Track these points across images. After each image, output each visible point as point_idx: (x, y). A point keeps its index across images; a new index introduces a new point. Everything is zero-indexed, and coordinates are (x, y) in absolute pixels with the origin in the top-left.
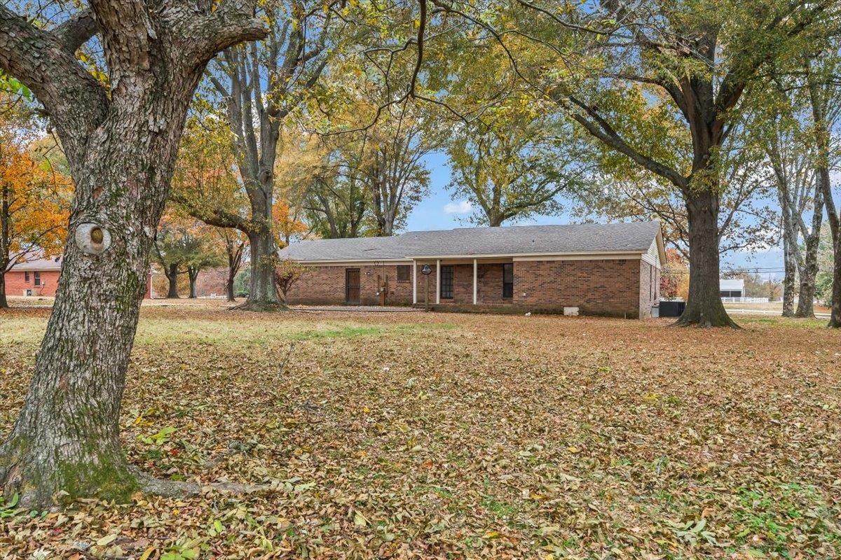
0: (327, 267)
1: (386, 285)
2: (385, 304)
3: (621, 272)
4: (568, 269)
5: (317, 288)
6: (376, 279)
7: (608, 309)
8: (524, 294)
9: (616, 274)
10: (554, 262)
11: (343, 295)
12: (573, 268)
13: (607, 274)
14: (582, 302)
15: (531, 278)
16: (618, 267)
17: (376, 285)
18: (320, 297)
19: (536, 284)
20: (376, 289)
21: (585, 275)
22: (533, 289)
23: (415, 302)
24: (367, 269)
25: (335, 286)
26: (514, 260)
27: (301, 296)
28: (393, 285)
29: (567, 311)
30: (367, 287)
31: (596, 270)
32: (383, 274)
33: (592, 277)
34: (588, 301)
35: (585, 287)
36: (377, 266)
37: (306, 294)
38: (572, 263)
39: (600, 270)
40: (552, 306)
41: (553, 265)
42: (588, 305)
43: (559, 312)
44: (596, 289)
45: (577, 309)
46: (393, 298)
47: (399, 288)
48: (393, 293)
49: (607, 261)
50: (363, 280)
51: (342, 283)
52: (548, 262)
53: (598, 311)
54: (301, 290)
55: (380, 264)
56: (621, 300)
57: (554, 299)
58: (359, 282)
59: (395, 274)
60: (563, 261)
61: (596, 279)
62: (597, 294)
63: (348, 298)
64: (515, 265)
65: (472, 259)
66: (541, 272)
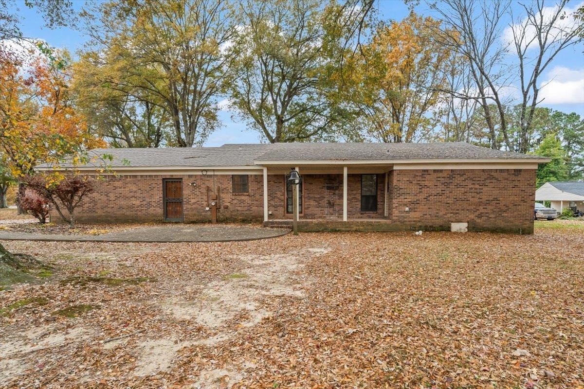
0: (135, 176)
1: (217, 198)
2: (218, 221)
3: (517, 183)
4: (458, 180)
5: (123, 202)
6: (204, 191)
7: (501, 224)
8: (407, 209)
9: (512, 185)
10: (441, 171)
11: (160, 211)
12: (463, 178)
13: (501, 186)
14: (472, 216)
15: (415, 188)
16: (513, 177)
17: (205, 198)
18: (128, 213)
19: (421, 197)
20: (205, 203)
21: (477, 186)
22: (417, 202)
23: (266, 219)
24: (192, 180)
25: (148, 200)
26: (395, 168)
27: (100, 212)
28: (227, 198)
29: (455, 227)
30: (193, 201)
31: (488, 181)
32: (214, 185)
33: (485, 189)
34: (480, 216)
35: (477, 200)
36: (206, 175)
37: (106, 209)
38: (463, 173)
39: (494, 181)
40: (438, 222)
41: (440, 175)
42: (478, 221)
43: (445, 229)
44: (488, 202)
45: (466, 225)
46: (228, 215)
47: (235, 202)
48: (226, 208)
49: (501, 171)
50: (186, 192)
51: (158, 195)
52: (434, 171)
53: (490, 226)
54: (99, 206)
55: (209, 173)
56: (516, 213)
57: (441, 214)
58: (181, 195)
59: (230, 186)
60: (452, 171)
61: (489, 191)
62: (489, 207)
63: (166, 213)
64: (395, 174)
65: (341, 167)
66: (426, 183)
